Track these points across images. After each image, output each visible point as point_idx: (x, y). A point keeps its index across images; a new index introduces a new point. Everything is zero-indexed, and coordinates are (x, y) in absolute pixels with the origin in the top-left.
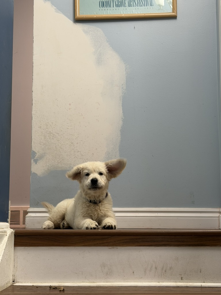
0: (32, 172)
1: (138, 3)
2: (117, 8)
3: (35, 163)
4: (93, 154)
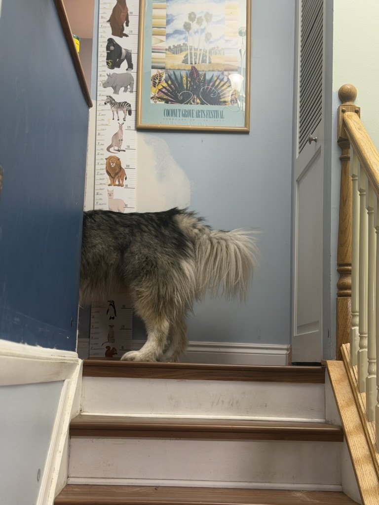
1: (207, 114)
2: (184, 118)
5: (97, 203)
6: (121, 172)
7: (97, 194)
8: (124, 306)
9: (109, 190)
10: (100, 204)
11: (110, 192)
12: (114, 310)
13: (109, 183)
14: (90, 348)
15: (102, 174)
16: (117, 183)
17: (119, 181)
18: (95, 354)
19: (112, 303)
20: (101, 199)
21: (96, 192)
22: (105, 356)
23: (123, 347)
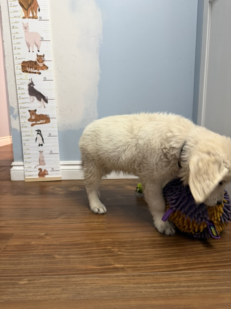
0: (13, 128)
3: (14, 119)
4: (71, 110)
5: (14, 36)
6: (34, 3)
7: (13, 28)
8: (50, 134)
9: (24, 23)
10: (17, 38)
11: (25, 26)
12: (41, 138)
13: (24, 15)
14: (25, 171)
15: (14, 6)
16: (31, 15)
17: (33, 14)
18: (30, 176)
19: (39, 132)
20: (17, 33)
21: (12, 25)
22: (38, 177)
23: (53, 169)
